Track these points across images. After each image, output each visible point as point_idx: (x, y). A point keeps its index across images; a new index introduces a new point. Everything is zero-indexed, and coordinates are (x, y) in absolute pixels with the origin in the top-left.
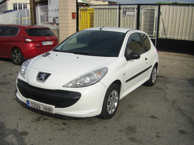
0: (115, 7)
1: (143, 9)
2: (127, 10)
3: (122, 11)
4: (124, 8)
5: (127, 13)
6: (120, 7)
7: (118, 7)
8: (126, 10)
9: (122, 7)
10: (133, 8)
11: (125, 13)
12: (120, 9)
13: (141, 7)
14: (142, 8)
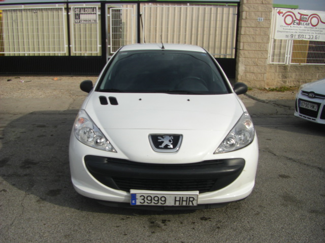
0: (59, 6)
1: (111, 9)
2: (82, 12)
3: (71, 13)
4: (76, 8)
5: (83, 17)
6: (67, 6)
7: (63, 6)
8: (80, 11)
9: (71, 6)
10: (93, 9)
11: (77, 16)
12: (68, 9)
13: (107, 6)
14: (109, 8)
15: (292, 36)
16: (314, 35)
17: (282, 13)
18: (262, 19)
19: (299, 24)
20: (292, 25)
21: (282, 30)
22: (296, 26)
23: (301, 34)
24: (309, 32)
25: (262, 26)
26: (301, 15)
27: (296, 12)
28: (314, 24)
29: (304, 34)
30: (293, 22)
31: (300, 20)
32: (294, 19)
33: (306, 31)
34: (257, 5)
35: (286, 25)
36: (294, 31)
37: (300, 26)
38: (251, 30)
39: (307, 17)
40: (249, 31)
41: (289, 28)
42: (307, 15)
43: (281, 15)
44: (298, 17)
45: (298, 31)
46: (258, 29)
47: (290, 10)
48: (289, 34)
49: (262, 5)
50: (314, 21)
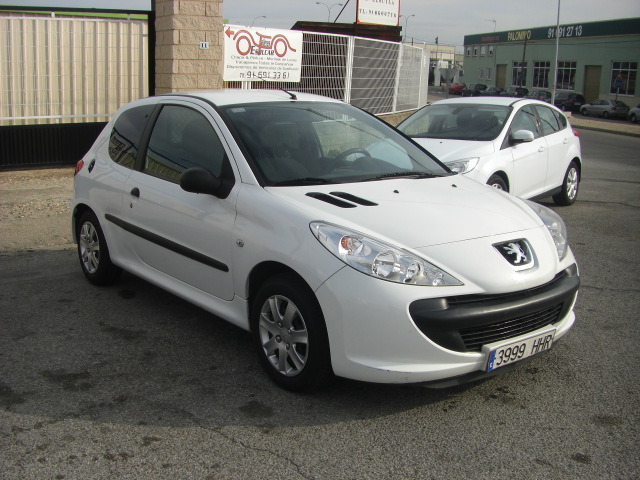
15: (249, 74)
16: (282, 72)
17: (233, 33)
18: (207, 43)
19: (259, 53)
20: (249, 55)
21: (235, 64)
22: (255, 56)
23: (263, 70)
24: (274, 66)
25: (209, 58)
26: (261, 36)
27: (253, 31)
28: (281, 53)
29: (267, 71)
30: (251, 48)
31: (260, 46)
32: (252, 44)
33: (271, 66)
34: (196, 18)
35: (239, 55)
36: (252, 65)
37: (261, 56)
38: (190, 64)
39: (270, 40)
40: (187, 67)
41: (245, 60)
42: (269, 37)
43: (232, 36)
44: (257, 40)
45: (258, 66)
46: (201, 63)
47: (244, 28)
48: (245, 71)
49: (205, 18)
50: (281, 47)
